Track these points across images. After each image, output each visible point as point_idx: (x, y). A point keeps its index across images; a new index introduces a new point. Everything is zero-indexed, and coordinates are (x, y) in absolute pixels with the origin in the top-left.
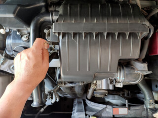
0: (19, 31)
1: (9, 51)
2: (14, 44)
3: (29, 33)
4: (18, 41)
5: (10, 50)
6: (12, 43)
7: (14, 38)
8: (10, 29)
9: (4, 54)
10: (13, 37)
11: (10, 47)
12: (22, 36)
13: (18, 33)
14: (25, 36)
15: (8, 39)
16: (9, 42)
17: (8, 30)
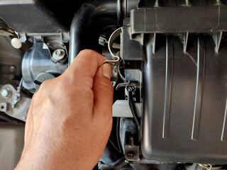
0: (46, 40)
1: (27, 82)
2: (38, 69)
3: (67, 45)
4: (44, 63)
5: (30, 79)
6: (34, 67)
7: (38, 57)
8: (28, 37)
9: (19, 88)
10: (35, 53)
11: (29, 74)
12: (52, 51)
13: (45, 47)
14: (59, 51)
15: (27, 57)
16: (28, 64)
17: (24, 39)
